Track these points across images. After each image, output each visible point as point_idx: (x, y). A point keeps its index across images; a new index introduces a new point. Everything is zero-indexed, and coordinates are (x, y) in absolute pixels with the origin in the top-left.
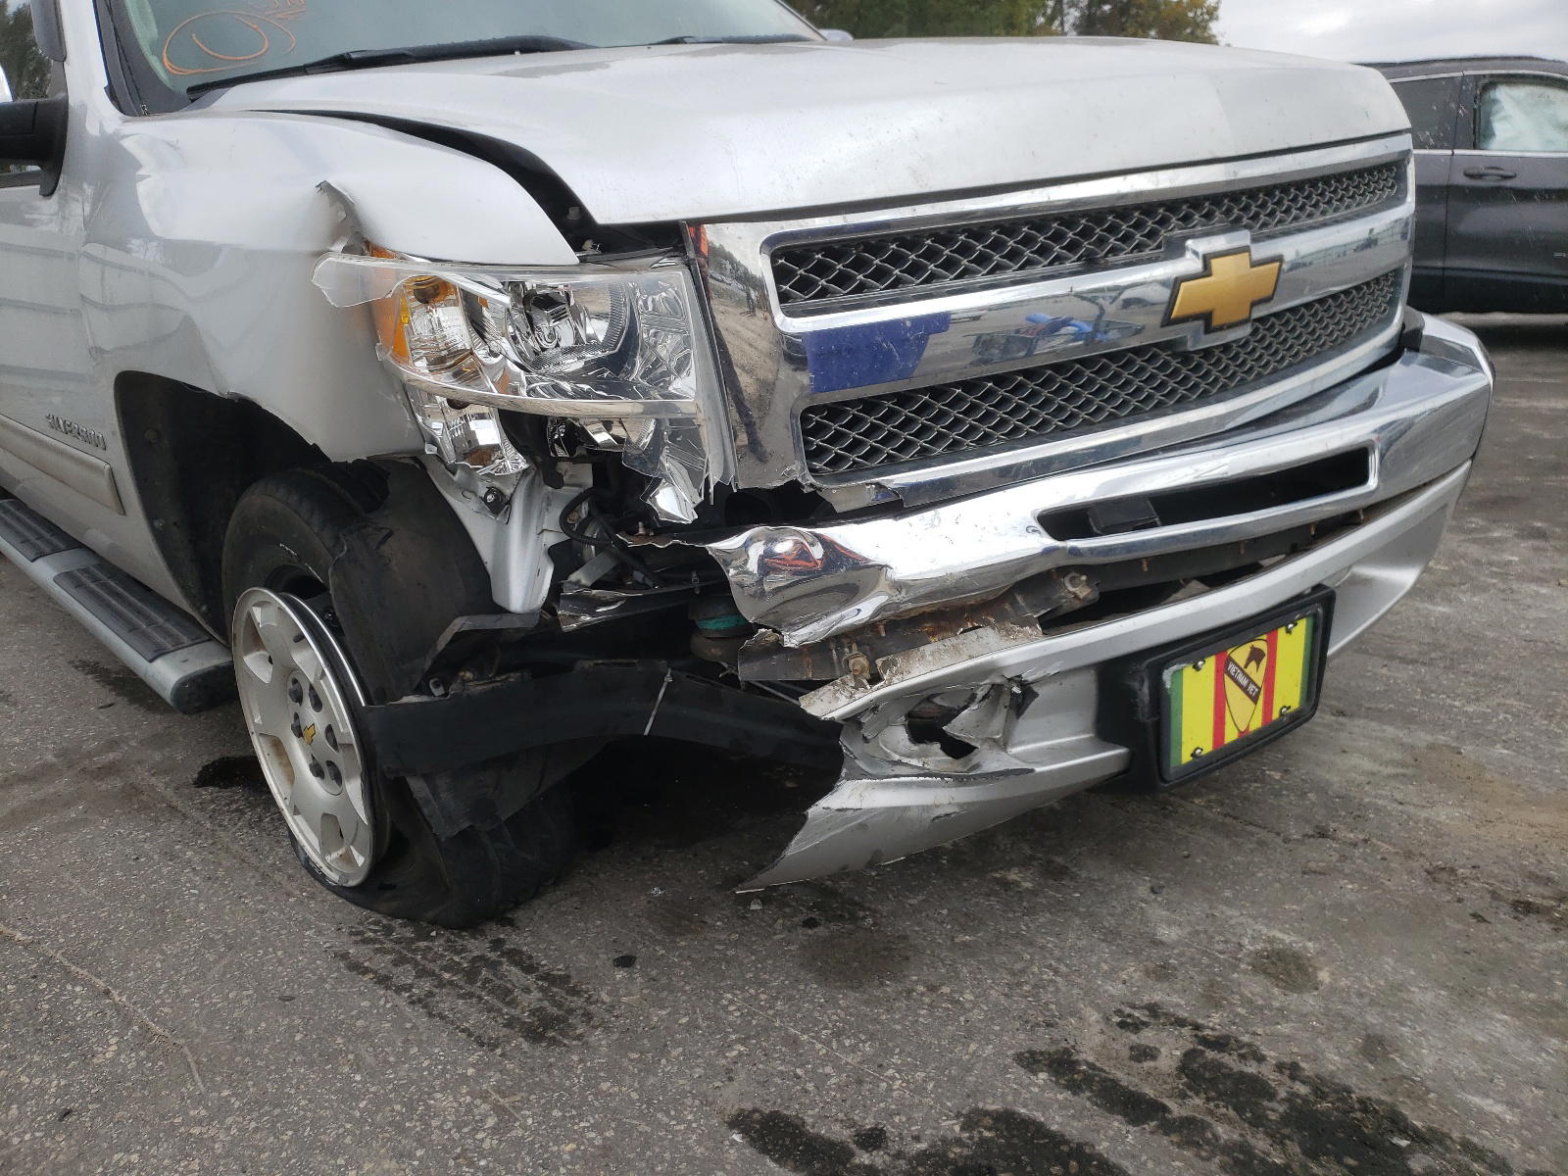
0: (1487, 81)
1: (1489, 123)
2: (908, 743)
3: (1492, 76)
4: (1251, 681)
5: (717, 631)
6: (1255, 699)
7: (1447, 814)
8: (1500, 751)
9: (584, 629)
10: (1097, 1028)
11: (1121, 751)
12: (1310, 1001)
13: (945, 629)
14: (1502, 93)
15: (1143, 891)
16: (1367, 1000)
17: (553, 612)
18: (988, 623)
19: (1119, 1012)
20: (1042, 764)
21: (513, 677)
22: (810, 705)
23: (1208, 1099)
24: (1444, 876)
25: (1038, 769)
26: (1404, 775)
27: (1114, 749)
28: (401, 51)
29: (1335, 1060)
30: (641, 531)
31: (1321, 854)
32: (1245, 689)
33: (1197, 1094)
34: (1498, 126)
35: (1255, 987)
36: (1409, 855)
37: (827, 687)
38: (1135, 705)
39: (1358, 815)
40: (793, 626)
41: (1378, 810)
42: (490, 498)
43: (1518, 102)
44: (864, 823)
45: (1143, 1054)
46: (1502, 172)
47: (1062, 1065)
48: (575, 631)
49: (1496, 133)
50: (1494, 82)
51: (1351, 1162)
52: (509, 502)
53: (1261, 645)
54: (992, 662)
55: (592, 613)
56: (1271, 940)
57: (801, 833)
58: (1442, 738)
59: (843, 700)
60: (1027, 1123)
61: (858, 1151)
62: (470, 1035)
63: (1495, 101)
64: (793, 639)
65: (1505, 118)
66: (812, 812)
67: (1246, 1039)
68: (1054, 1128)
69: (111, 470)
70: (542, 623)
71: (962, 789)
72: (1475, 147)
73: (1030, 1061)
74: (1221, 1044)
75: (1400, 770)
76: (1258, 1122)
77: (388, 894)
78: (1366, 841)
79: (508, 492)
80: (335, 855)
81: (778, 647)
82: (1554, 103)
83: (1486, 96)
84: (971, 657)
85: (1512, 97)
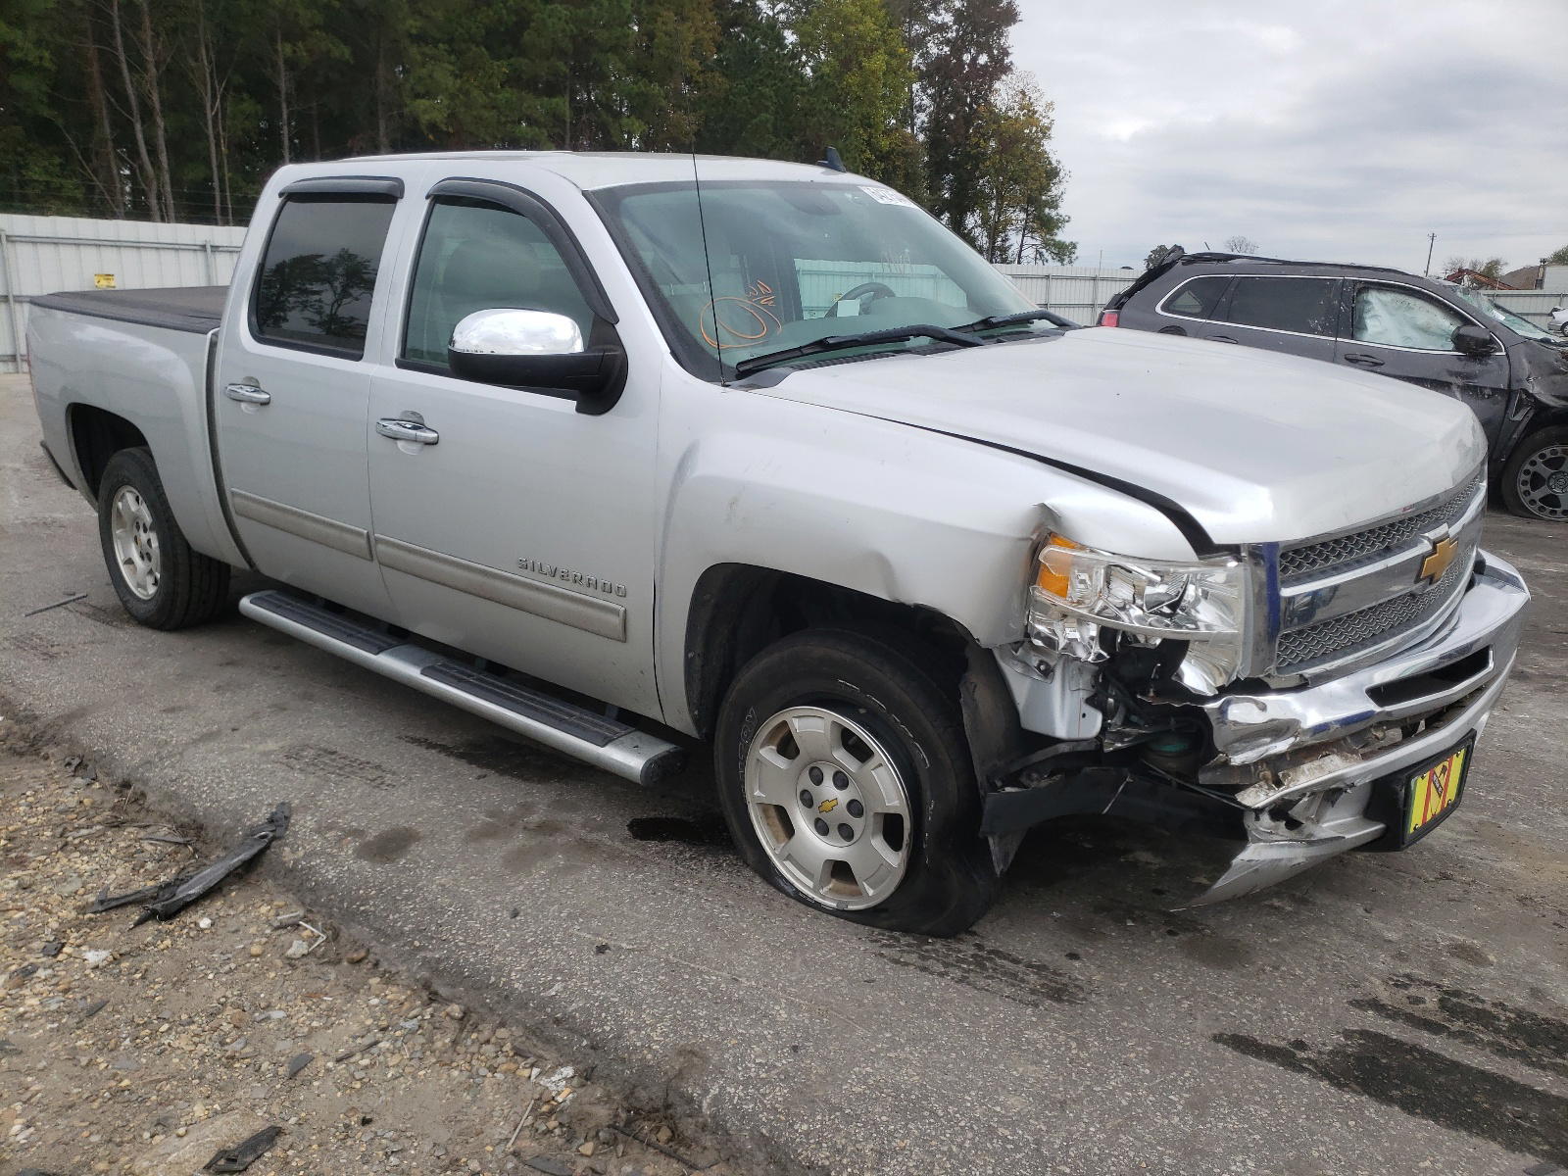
0: (1362, 286)
1: (1361, 318)
2: (1270, 821)
3: (1366, 282)
4: (1440, 785)
5: (1171, 752)
6: (1440, 796)
7: (1510, 865)
8: (1522, 826)
9: (1117, 751)
10: (1382, 988)
11: (1380, 826)
12: (1492, 971)
13: (1311, 756)
14: (1373, 297)
15: (1360, 911)
16: (1521, 970)
17: (1101, 741)
18: (1333, 753)
19: (1391, 979)
20: (1348, 832)
21: (1057, 778)
22: (1243, 799)
23: (1466, 1022)
24: (1528, 902)
25: (1347, 837)
26: (1474, 841)
27: (1376, 825)
28: (854, 338)
29: (1520, 1000)
30: (1152, 694)
31: (1454, 890)
32: (1437, 789)
33: (1458, 1020)
34: (1369, 322)
35: (1457, 964)
36: (1502, 890)
37: (1251, 789)
38: (1398, 799)
39: (1461, 865)
40: (1237, 753)
41: (1471, 863)
42: (1042, 667)
43: (1385, 305)
44: (1257, 870)
45: (1417, 1000)
46: (1374, 360)
47: (1376, 1005)
48: (1112, 751)
49: (1368, 326)
50: (1368, 287)
51: (1553, 1047)
52: (1053, 671)
53: (1446, 764)
54: (1342, 775)
55: (1122, 742)
56: (1452, 939)
57: (1226, 874)
58: (1484, 817)
59: (1262, 796)
60: (1377, 1036)
61: (1297, 1052)
62: (1014, 1000)
63: (1367, 302)
64: (1237, 760)
65: (1375, 316)
66: (1234, 862)
67: (1469, 991)
68: (1395, 1037)
69: (625, 611)
70: (1093, 747)
71: (1311, 848)
72: (1352, 338)
73: (1358, 1004)
74: (1457, 994)
75: (1472, 838)
76: (1497, 1031)
77: (884, 915)
78: (1474, 882)
79: (1052, 664)
80: (825, 889)
81: (1226, 763)
82: (1413, 309)
83: (1360, 298)
84: (1330, 772)
85: (1380, 300)
